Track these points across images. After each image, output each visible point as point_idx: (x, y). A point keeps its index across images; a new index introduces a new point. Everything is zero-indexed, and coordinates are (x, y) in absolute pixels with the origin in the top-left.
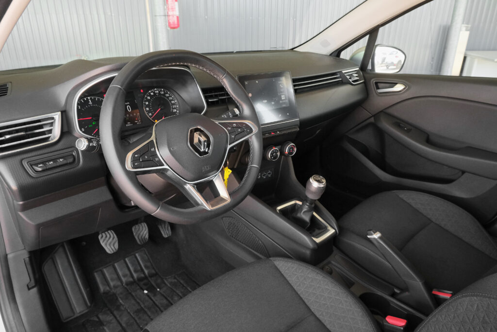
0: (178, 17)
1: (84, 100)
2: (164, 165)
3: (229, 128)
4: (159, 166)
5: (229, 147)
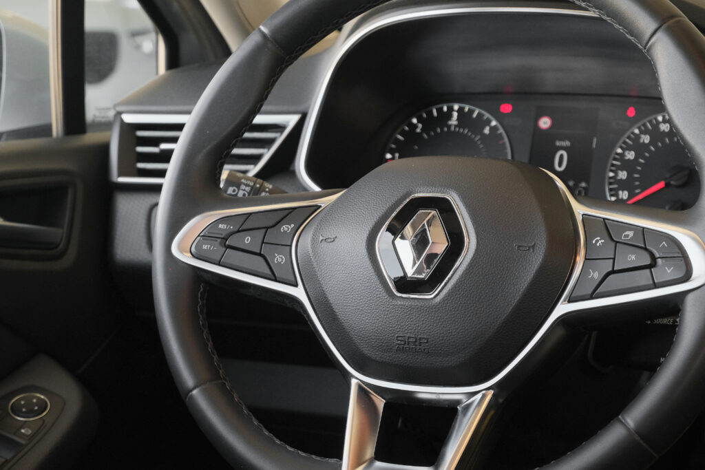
1: (440, 111)
2: (296, 285)
3: (599, 241)
4: (275, 280)
5: (562, 308)
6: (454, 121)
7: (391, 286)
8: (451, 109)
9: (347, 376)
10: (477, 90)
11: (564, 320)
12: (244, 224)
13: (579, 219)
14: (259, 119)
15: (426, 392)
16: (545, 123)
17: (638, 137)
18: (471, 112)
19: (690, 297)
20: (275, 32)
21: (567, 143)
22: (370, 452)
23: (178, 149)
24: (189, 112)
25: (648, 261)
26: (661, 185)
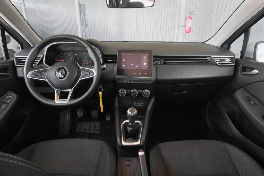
0: (190, 27)
1: (62, 53)
2: (46, 79)
3: (83, 71)
4: (43, 79)
5: (80, 79)
6: (64, 55)
7: (58, 78)
8: (64, 53)
9: (54, 90)
10: (67, 51)
11: (80, 81)
12: (37, 72)
13: (81, 69)
14: (38, 56)
15: (65, 90)
16: (76, 55)
17: (87, 56)
18: (66, 54)
19: (94, 77)
20: (38, 47)
21: (79, 57)
22: (59, 98)
23: (26, 61)
24: (27, 56)
25: (89, 73)
26: (90, 62)
